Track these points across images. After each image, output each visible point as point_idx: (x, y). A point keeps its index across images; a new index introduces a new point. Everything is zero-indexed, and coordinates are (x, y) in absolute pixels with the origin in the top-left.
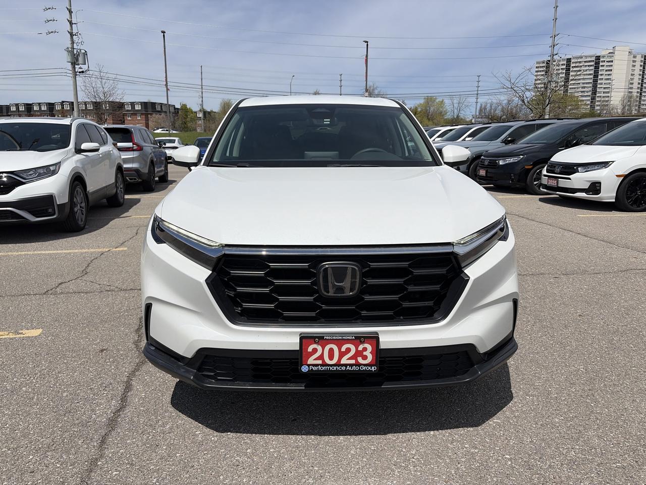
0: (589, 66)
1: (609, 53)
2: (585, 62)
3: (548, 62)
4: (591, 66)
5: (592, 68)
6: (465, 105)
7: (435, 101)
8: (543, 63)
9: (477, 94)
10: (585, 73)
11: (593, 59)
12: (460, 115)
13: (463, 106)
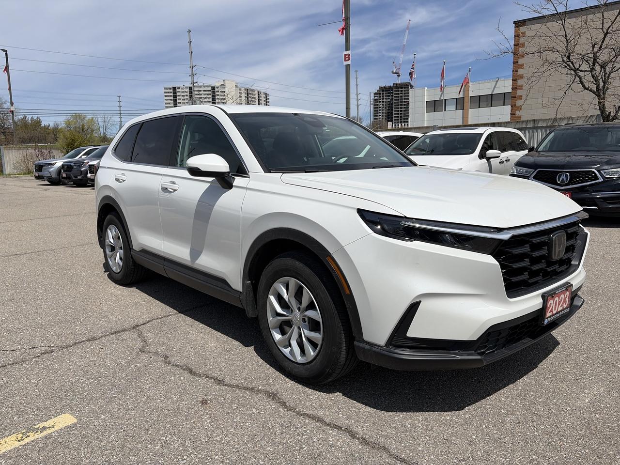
0: (207, 94)
1: (221, 85)
2: (204, 91)
3: (190, 88)
4: (209, 94)
5: (210, 96)
6: (111, 124)
7: (84, 118)
8: (170, 89)
9: (121, 114)
10: (205, 100)
11: (210, 89)
12: (106, 133)
13: (109, 124)
